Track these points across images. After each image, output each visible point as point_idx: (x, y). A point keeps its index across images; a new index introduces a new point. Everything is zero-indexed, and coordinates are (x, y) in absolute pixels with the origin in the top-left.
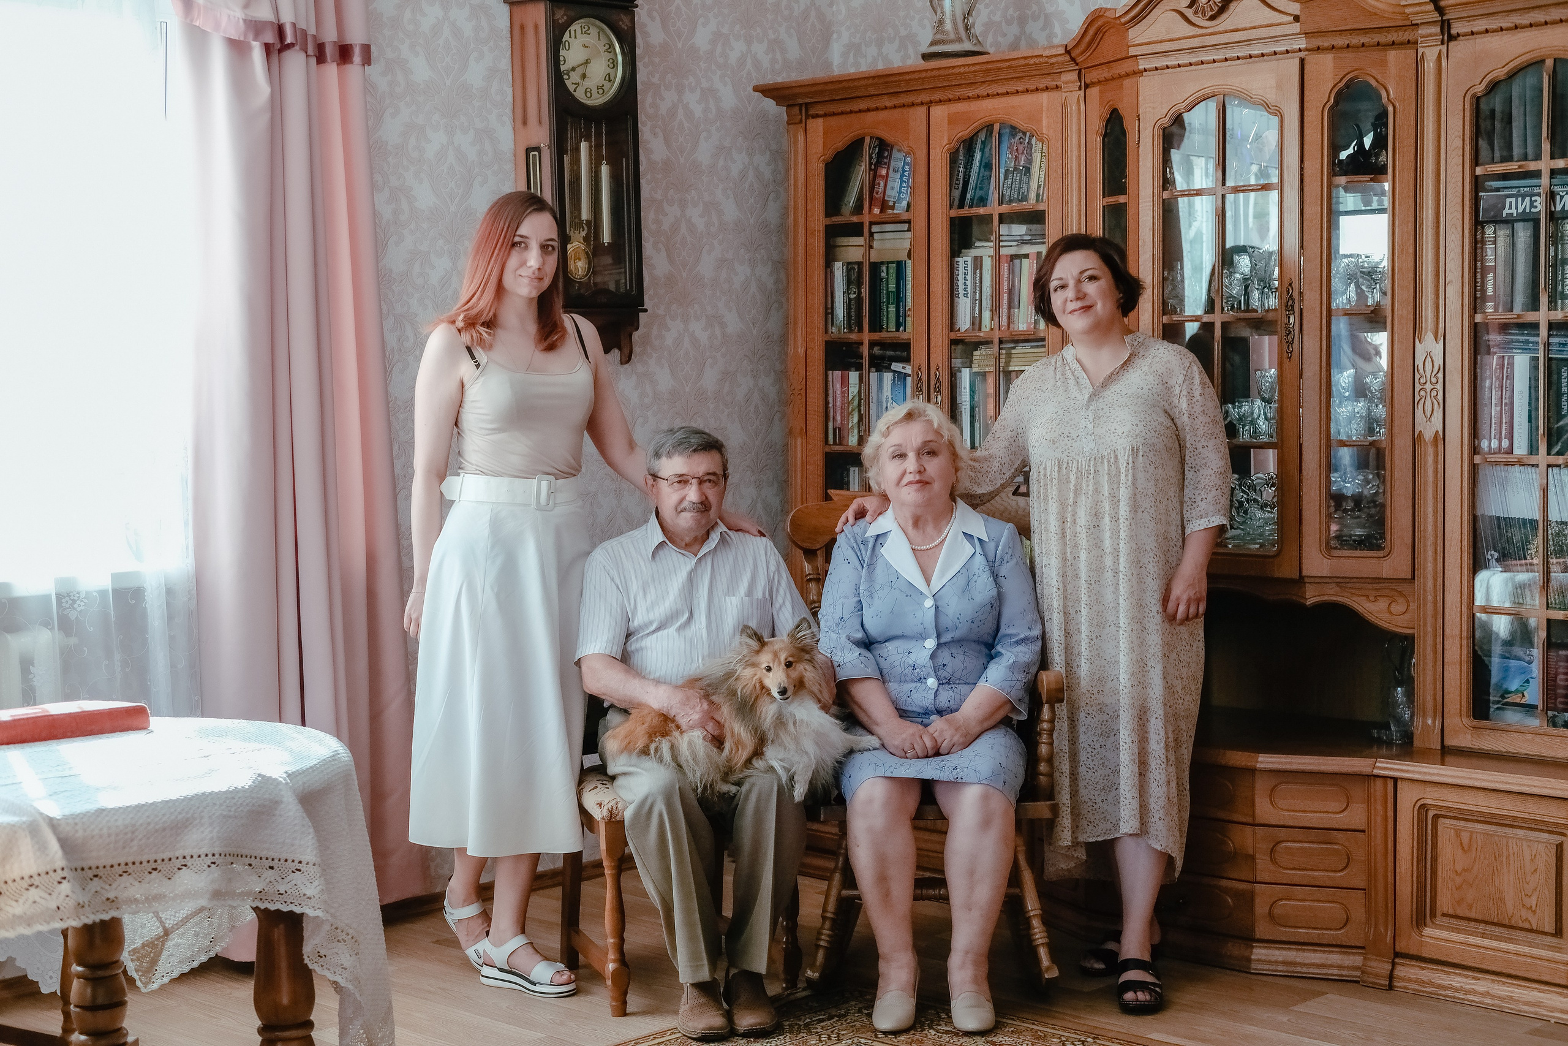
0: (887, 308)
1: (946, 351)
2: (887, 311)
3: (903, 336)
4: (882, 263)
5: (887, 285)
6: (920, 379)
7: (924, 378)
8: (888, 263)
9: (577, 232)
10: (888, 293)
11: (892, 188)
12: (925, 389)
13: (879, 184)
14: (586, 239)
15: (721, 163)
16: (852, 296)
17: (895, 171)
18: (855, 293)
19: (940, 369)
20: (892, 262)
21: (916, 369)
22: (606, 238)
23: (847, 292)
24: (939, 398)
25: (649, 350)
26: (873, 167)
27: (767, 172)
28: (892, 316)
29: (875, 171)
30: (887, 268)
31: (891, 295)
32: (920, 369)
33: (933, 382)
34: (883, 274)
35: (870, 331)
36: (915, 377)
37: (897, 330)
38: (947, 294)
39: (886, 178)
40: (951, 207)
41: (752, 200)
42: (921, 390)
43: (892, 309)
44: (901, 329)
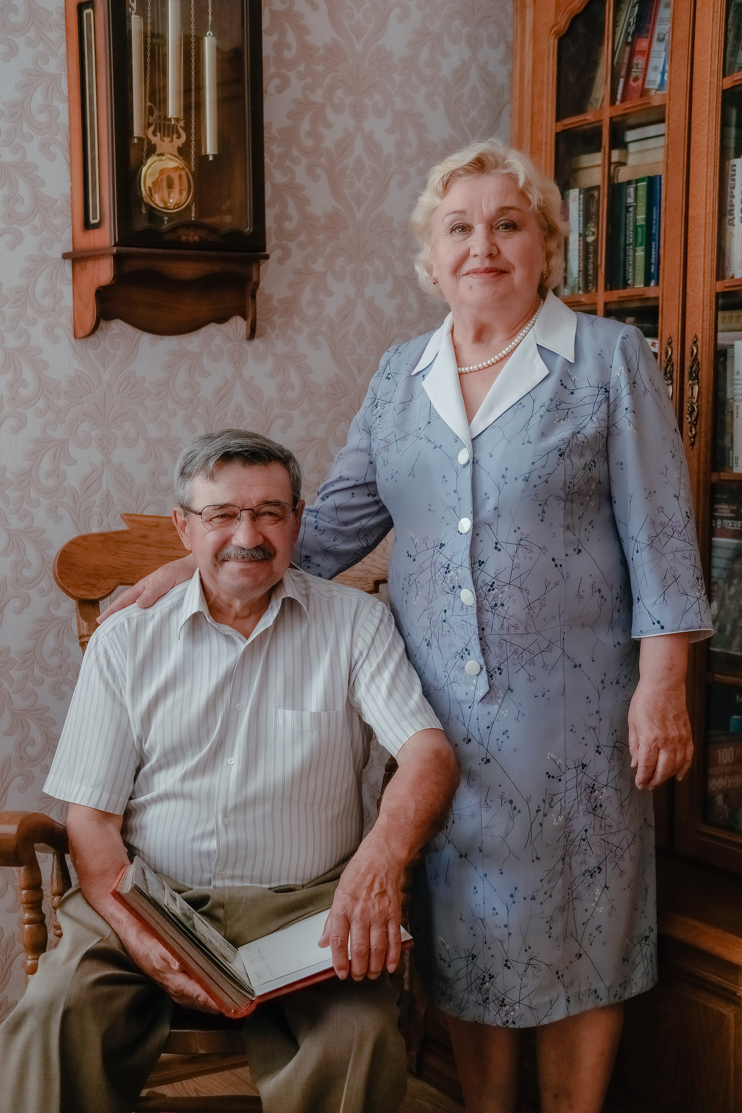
0: (635, 251)
1: (709, 313)
2: (635, 257)
3: (652, 291)
4: (629, 183)
5: (635, 214)
6: (670, 360)
7: (676, 358)
8: (637, 181)
9: (167, 139)
10: (636, 228)
11: (656, 69)
12: (676, 375)
13: (637, 64)
14: (183, 152)
15: (424, 55)
16: (591, 239)
17: (661, 40)
18: (593, 234)
19: (699, 343)
20: (641, 180)
21: (665, 343)
22: (210, 148)
23: (583, 236)
24: (696, 388)
25: (297, 322)
26: (630, 39)
27: (501, 75)
28: (640, 263)
29: (632, 45)
30: (636, 189)
31: (640, 230)
32: (670, 344)
33: (688, 364)
34: (630, 200)
35: (606, 289)
36: (663, 356)
37: (647, 284)
38: (712, 220)
39: (647, 54)
40: (724, 76)
41: (474, 113)
42: (671, 378)
43: (640, 253)
44: (653, 283)
